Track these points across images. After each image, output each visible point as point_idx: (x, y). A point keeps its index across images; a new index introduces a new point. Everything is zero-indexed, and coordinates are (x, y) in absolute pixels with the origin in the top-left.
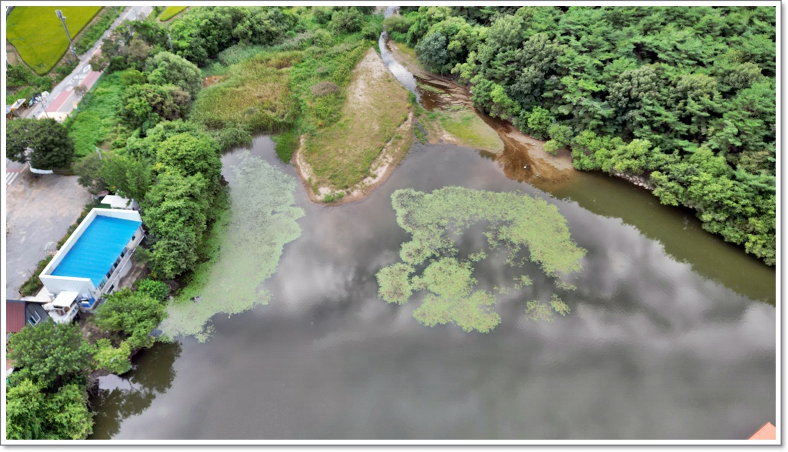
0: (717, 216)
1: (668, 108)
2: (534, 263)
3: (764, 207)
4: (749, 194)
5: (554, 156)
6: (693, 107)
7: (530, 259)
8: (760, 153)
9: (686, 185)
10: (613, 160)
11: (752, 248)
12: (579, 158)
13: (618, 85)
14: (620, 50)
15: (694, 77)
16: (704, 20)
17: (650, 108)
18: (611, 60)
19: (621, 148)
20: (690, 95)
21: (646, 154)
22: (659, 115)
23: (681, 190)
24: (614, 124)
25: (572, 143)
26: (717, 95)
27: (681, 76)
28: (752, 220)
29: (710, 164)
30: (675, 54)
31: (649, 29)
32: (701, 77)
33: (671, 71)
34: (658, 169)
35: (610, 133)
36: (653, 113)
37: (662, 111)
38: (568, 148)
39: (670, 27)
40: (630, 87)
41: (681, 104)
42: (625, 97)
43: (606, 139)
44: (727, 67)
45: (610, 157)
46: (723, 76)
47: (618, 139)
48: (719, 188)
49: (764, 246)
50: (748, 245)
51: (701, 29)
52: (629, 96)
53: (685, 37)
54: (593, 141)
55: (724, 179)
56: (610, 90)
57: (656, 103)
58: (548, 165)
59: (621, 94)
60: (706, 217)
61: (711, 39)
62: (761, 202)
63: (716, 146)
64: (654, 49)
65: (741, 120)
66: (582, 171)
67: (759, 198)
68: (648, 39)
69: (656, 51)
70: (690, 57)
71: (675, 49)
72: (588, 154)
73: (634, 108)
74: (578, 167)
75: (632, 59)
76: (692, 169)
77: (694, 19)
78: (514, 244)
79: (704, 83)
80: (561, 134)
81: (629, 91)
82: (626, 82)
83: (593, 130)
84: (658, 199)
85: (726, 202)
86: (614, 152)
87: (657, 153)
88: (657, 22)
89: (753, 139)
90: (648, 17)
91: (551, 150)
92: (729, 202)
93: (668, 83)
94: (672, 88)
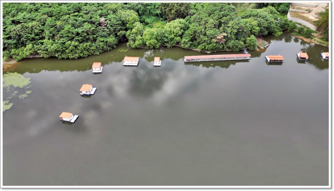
0: (58, 54)
1: (31, 34)
2: (16, 88)
3: (66, 46)
4: (61, 45)
5: (8, 61)
6: (36, 31)
7: (15, 88)
8: (58, 35)
9: (47, 50)
10: (25, 53)
11: (70, 57)
12: (16, 58)
13: (12, 33)
14: (7, 24)
15: (33, 23)
16: (28, 8)
17: (26, 35)
18: (7, 27)
19: (25, 49)
20: (33, 28)
21: (33, 48)
22: (29, 36)
23: (47, 52)
24: (20, 44)
25: (11, 55)
26: (40, 26)
27: (29, 24)
28: (66, 51)
29: (49, 43)
30: (25, 20)
31: (14, 16)
32: (34, 23)
33: (26, 24)
34: (39, 50)
35: (20, 47)
36: (27, 36)
37: (30, 35)
38: (11, 57)
39: (19, 13)
40: (16, 32)
41: (33, 31)
42: (17, 35)
43: (20, 49)
44: (39, 18)
45: (24, 53)
46: (40, 21)
47: (23, 48)
48: (54, 47)
49: (72, 55)
50: (69, 57)
51: (29, 11)
52: (18, 35)
53: (25, 14)
54: (16, 51)
55: (54, 45)
56: (11, 35)
57: (26, 34)
58: (8, 64)
59: (15, 35)
60: (57, 55)
61: (33, 13)
62: (65, 46)
63: (48, 38)
64: (18, 20)
65: (49, 29)
66: (19, 61)
67: (64, 45)
68: (15, 18)
69: (19, 21)
70: (29, 19)
71: (24, 19)
72: (18, 55)
73: (22, 38)
74: (17, 60)
75: (13, 25)
76: (45, 46)
77: (25, 9)
78: (8, 87)
79: (35, 24)
80: (5, 54)
81: (17, 33)
82: (14, 31)
83: (14, 48)
84: (43, 57)
85: (57, 49)
86: (24, 51)
87: (35, 46)
88: (15, 13)
89: (54, 33)
90: (11, 12)
91: (6, 60)
92: (58, 49)
93: (27, 28)
94: (28, 28)
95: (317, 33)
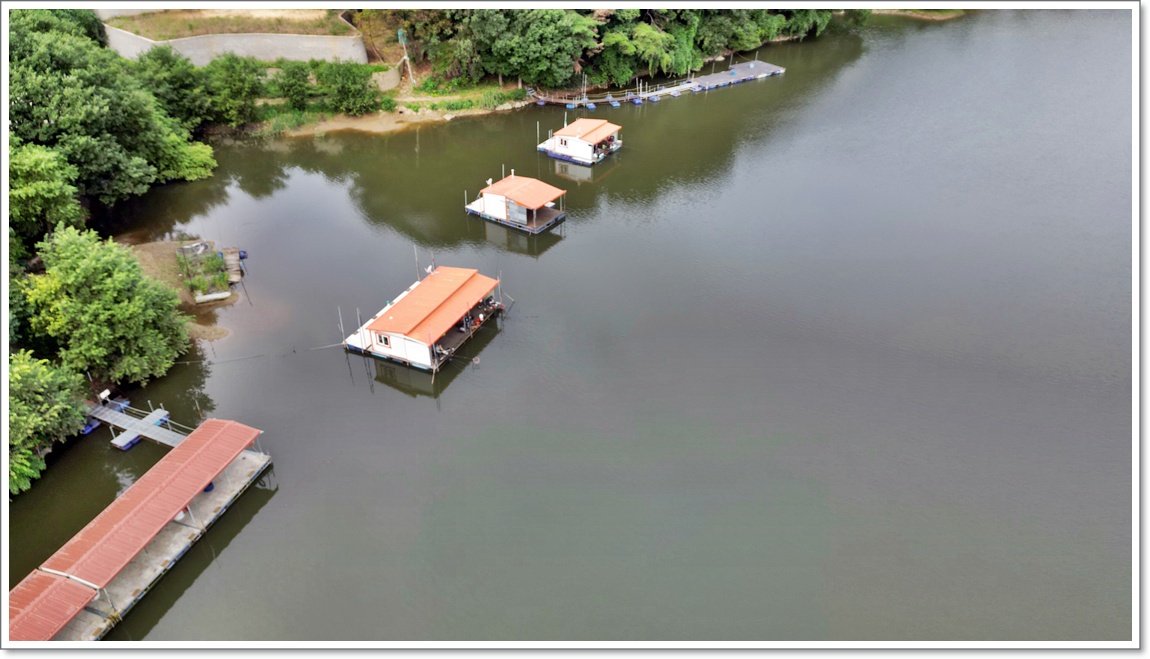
95: (386, 70)
